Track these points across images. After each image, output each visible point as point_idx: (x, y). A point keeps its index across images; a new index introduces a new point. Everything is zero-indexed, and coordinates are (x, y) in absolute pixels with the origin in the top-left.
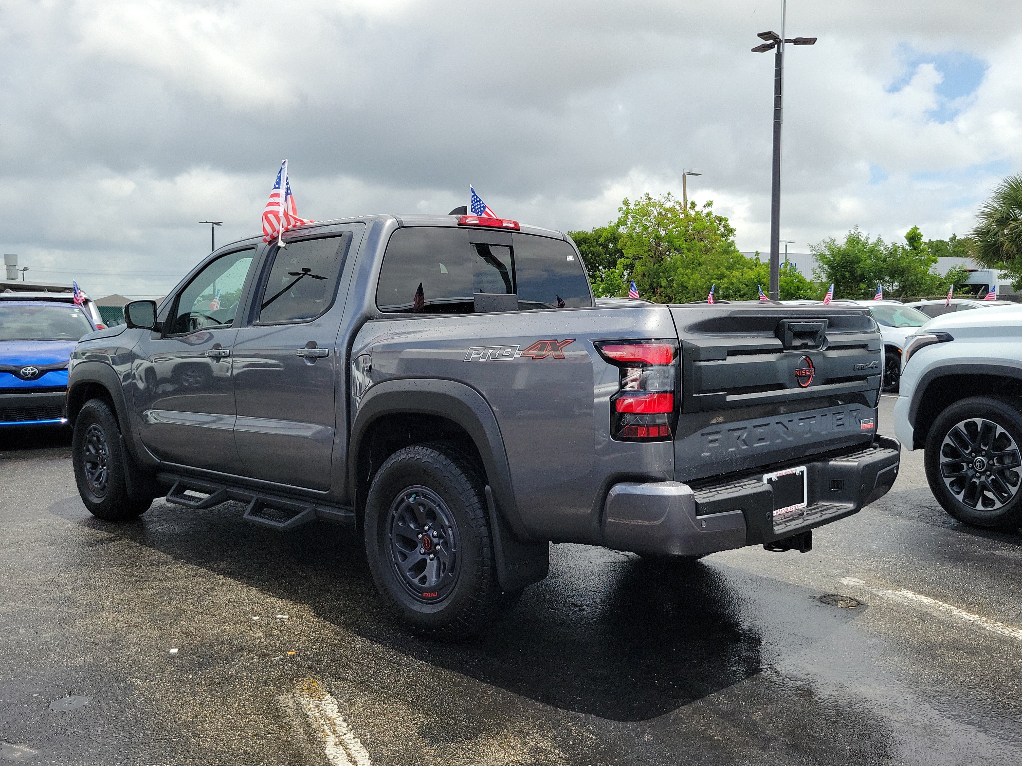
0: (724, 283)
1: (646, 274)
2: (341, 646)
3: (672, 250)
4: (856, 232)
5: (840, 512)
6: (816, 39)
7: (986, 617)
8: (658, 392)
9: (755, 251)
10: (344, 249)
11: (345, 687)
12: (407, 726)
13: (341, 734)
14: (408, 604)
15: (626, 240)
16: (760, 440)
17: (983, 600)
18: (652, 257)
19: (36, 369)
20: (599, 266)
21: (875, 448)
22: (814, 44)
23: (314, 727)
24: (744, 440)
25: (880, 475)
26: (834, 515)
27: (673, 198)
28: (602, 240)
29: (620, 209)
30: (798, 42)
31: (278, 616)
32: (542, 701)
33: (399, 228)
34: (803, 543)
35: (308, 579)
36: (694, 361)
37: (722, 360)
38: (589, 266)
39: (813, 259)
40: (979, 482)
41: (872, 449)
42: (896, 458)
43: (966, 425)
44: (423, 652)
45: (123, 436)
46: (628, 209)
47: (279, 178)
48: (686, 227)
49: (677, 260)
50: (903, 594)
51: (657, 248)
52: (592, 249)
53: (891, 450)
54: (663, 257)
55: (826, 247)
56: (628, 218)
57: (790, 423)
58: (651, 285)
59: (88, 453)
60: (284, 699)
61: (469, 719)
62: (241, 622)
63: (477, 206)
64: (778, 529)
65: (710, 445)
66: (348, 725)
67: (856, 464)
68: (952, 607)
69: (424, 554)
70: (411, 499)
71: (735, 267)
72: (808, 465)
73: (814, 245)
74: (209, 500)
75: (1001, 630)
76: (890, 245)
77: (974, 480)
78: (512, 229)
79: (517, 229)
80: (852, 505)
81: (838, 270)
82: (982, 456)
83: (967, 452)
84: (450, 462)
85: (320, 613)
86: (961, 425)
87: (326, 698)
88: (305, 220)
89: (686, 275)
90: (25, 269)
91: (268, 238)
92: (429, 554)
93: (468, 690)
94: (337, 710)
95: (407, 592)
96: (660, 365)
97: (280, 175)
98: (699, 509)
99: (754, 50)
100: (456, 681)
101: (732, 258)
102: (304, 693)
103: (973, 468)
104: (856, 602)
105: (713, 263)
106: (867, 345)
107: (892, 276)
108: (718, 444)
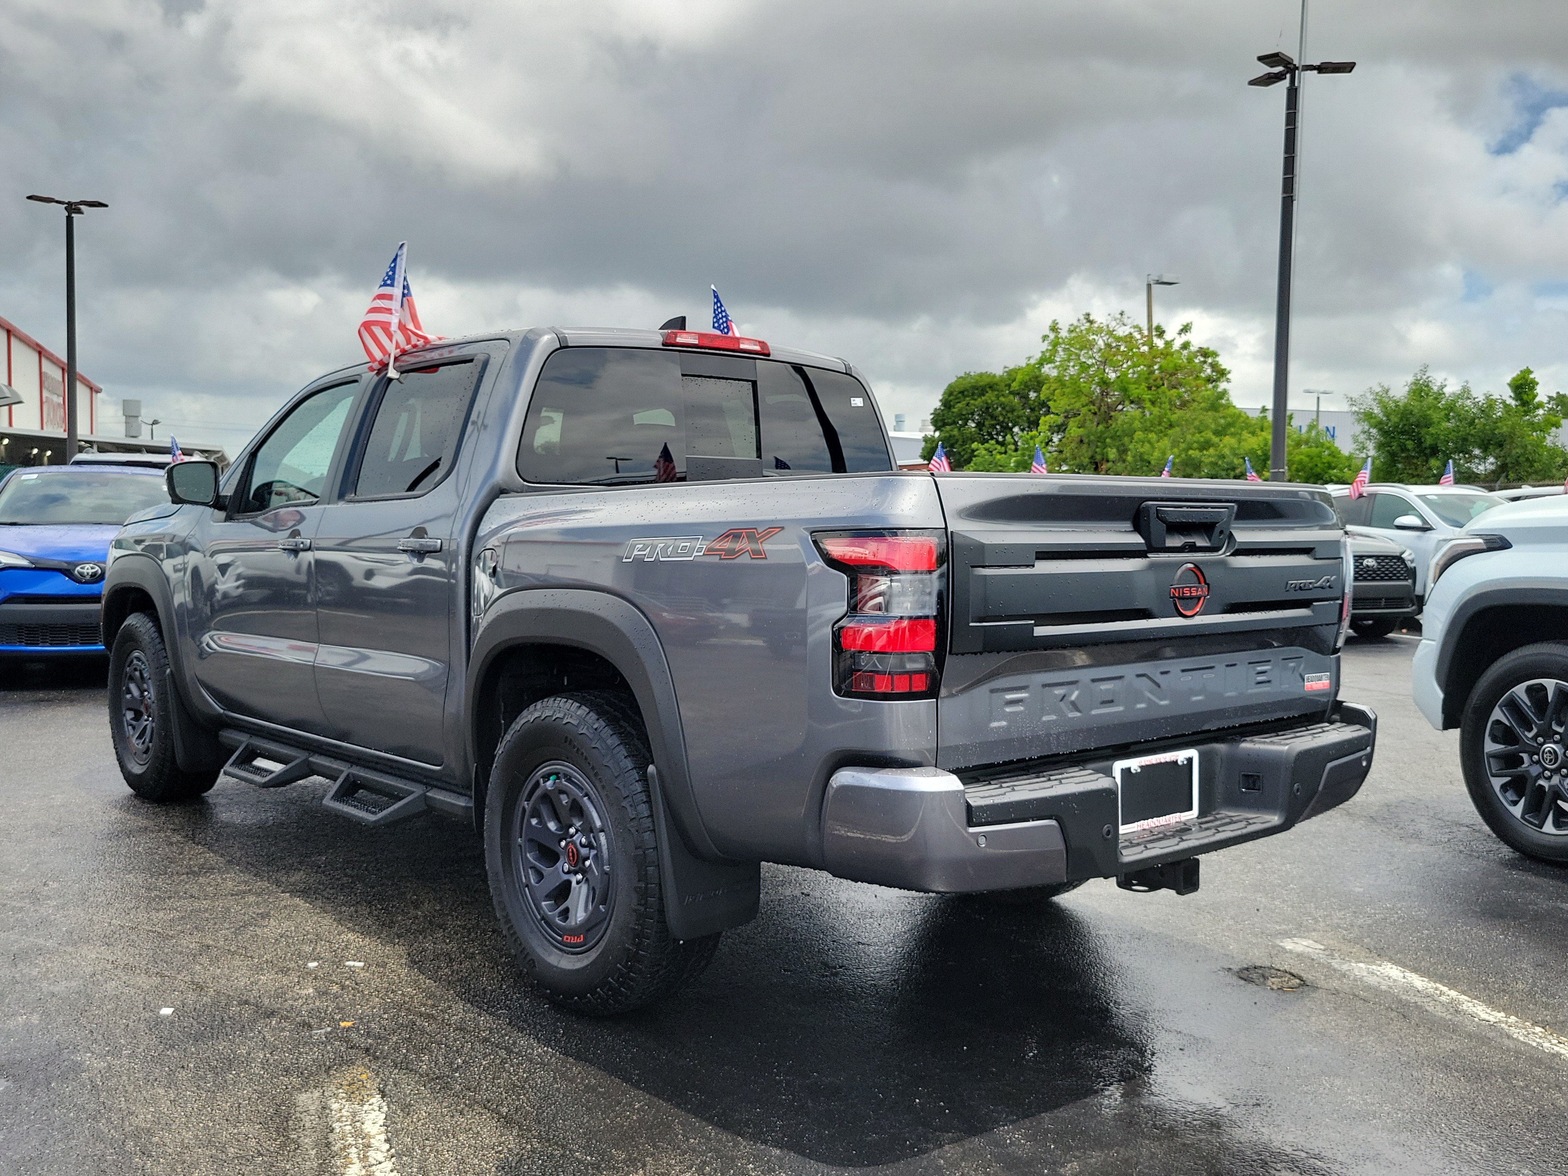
0: (1209, 456)
1: (1086, 440)
2: (429, 1017)
3: (1127, 403)
4: (1424, 377)
5: (1251, 829)
6: (1355, 64)
7: (1517, 1017)
8: (910, 618)
9: (1260, 407)
10: (475, 381)
11: (408, 1085)
12: (484, 1155)
13: (374, 1162)
14: (540, 951)
15: (1054, 386)
16: (1103, 702)
17: (1520, 986)
18: (1095, 413)
19: (97, 568)
20: (1014, 426)
21: (1332, 723)
22: (1350, 71)
23: (335, 1149)
24: (1073, 703)
25: (1331, 769)
26: (1239, 833)
27: (1129, 321)
28: (1015, 386)
29: (1045, 338)
30: (1322, 69)
31: (348, 963)
32: (716, 1125)
33: (561, 348)
34: (1182, 878)
35: (416, 905)
36: (973, 567)
37: (1027, 566)
38: (998, 427)
39: (1353, 418)
40: (1550, 787)
41: (1327, 724)
42: (1369, 741)
43: (1529, 690)
44: (555, 1032)
45: (171, 671)
46: (1056, 337)
47: (393, 269)
48: (1150, 366)
49: (1133, 419)
50: (1383, 971)
51: (1102, 400)
52: (1002, 399)
53: (1358, 727)
54: (1112, 414)
55: (1375, 400)
56: (1057, 351)
57: (1165, 676)
58: (1092, 457)
59: (128, 696)
60: (307, 1100)
61: (587, 1149)
62: (289, 969)
63: (721, 318)
64: (1129, 856)
65: (1008, 710)
66: (391, 1148)
67: (1286, 748)
68: (1463, 997)
69: (569, 872)
70: (549, 783)
71: (1229, 432)
72: (1202, 747)
73: (1355, 396)
74: (283, 773)
75: (1538, 1040)
76: (1481, 399)
77: (1541, 782)
78: (756, 353)
79: (764, 354)
80: (1276, 818)
81: (1393, 437)
82: (1555, 742)
83: (1530, 735)
84: (604, 724)
85: (415, 962)
86: (1520, 690)
87: (373, 1100)
88: (429, 337)
89: (1149, 442)
90: (155, 422)
91: (376, 365)
92: (576, 873)
93: (604, 1099)
94: (381, 1122)
95: (543, 935)
96: (916, 572)
97: (395, 266)
98: (972, 816)
99: (1252, 83)
100: (590, 1082)
101: (1224, 417)
102: (341, 1091)
103: (1538, 762)
104: (1298, 981)
105: (1193, 424)
106: (1313, 549)
107: (1485, 448)
108: (1022, 708)
